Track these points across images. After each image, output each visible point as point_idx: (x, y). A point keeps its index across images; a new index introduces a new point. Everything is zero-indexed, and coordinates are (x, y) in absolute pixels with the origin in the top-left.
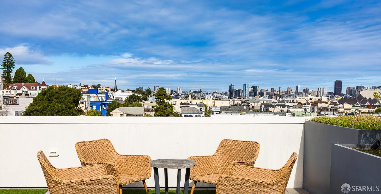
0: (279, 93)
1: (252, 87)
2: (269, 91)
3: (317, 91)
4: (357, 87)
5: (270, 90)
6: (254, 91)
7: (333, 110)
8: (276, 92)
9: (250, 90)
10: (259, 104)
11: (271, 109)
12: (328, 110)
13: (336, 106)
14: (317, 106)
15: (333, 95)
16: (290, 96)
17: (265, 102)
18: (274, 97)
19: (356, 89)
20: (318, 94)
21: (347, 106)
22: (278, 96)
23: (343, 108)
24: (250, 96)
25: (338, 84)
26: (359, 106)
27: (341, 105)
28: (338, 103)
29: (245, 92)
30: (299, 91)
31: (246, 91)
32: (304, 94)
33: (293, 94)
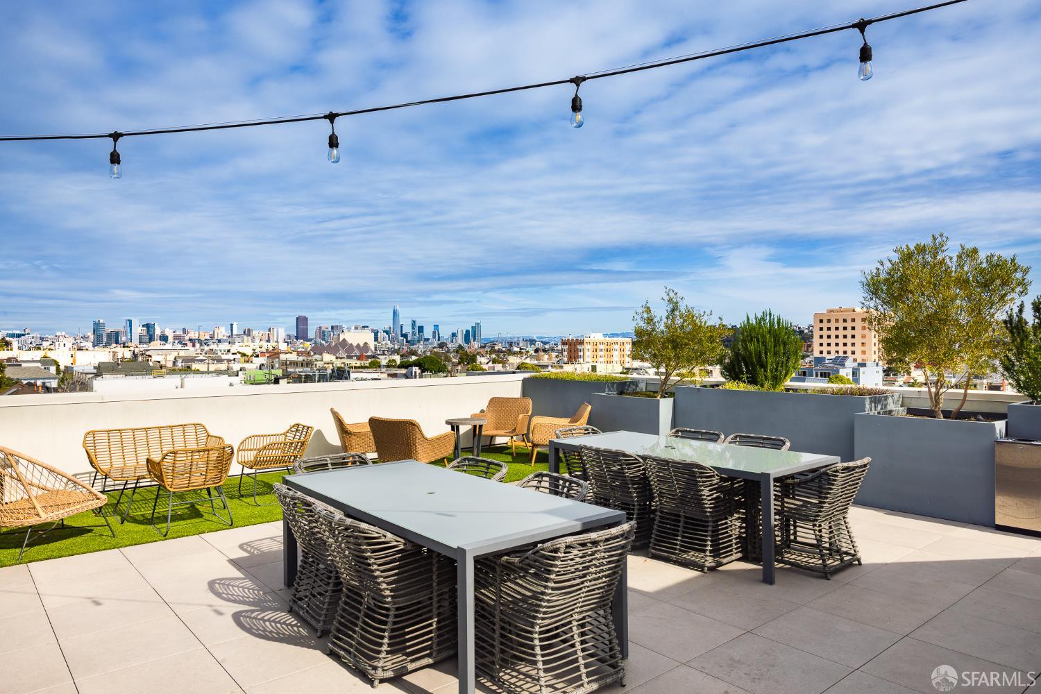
0: (198, 337)
1: (143, 326)
3: (265, 332)
4: (332, 327)
5: (179, 332)
6: (148, 332)
8: (192, 335)
9: (140, 332)
10: (171, 358)
11: (195, 366)
12: (297, 365)
13: (310, 358)
14: (279, 358)
15: (295, 340)
16: (219, 341)
17: (182, 354)
18: (188, 343)
19: (330, 329)
20: (269, 338)
21: (328, 357)
22: (197, 341)
24: (141, 342)
25: (302, 322)
26: (344, 358)
27: (317, 357)
28: (312, 354)
29: (129, 335)
30: (235, 332)
31: (131, 332)
32: (245, 337)
33: (225, 338)
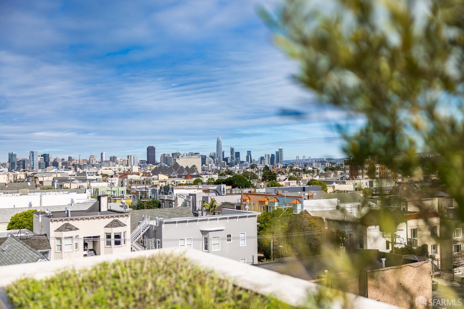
0: (79, 163)
1: (42, 156)
2: (65, 160)
3: (126, 159)
4: (173, 154)
6: (45, 160)
7: (147, 182)
8: (75, 162)
9: (39, 160)
10: (51, 179)
11: (66, 185)
12: (140, 184)
13: (149, 178)
14: (127, 178)
15: (146, 165)
16: (93, 166)
17: (59, 175)
18: (72, 167)
19: (171, 156)
20: (128, 163)
21: (162, 177)
22: (78, 166)
23: (158, 179)
24: (40, 168)
25: (151, 151)
26: (176, 177)
27: (155, 177)
28: (151, 174)
29: (32, 162)
30: (104, 160)
32: (111, 163)
33: (97, 163)
